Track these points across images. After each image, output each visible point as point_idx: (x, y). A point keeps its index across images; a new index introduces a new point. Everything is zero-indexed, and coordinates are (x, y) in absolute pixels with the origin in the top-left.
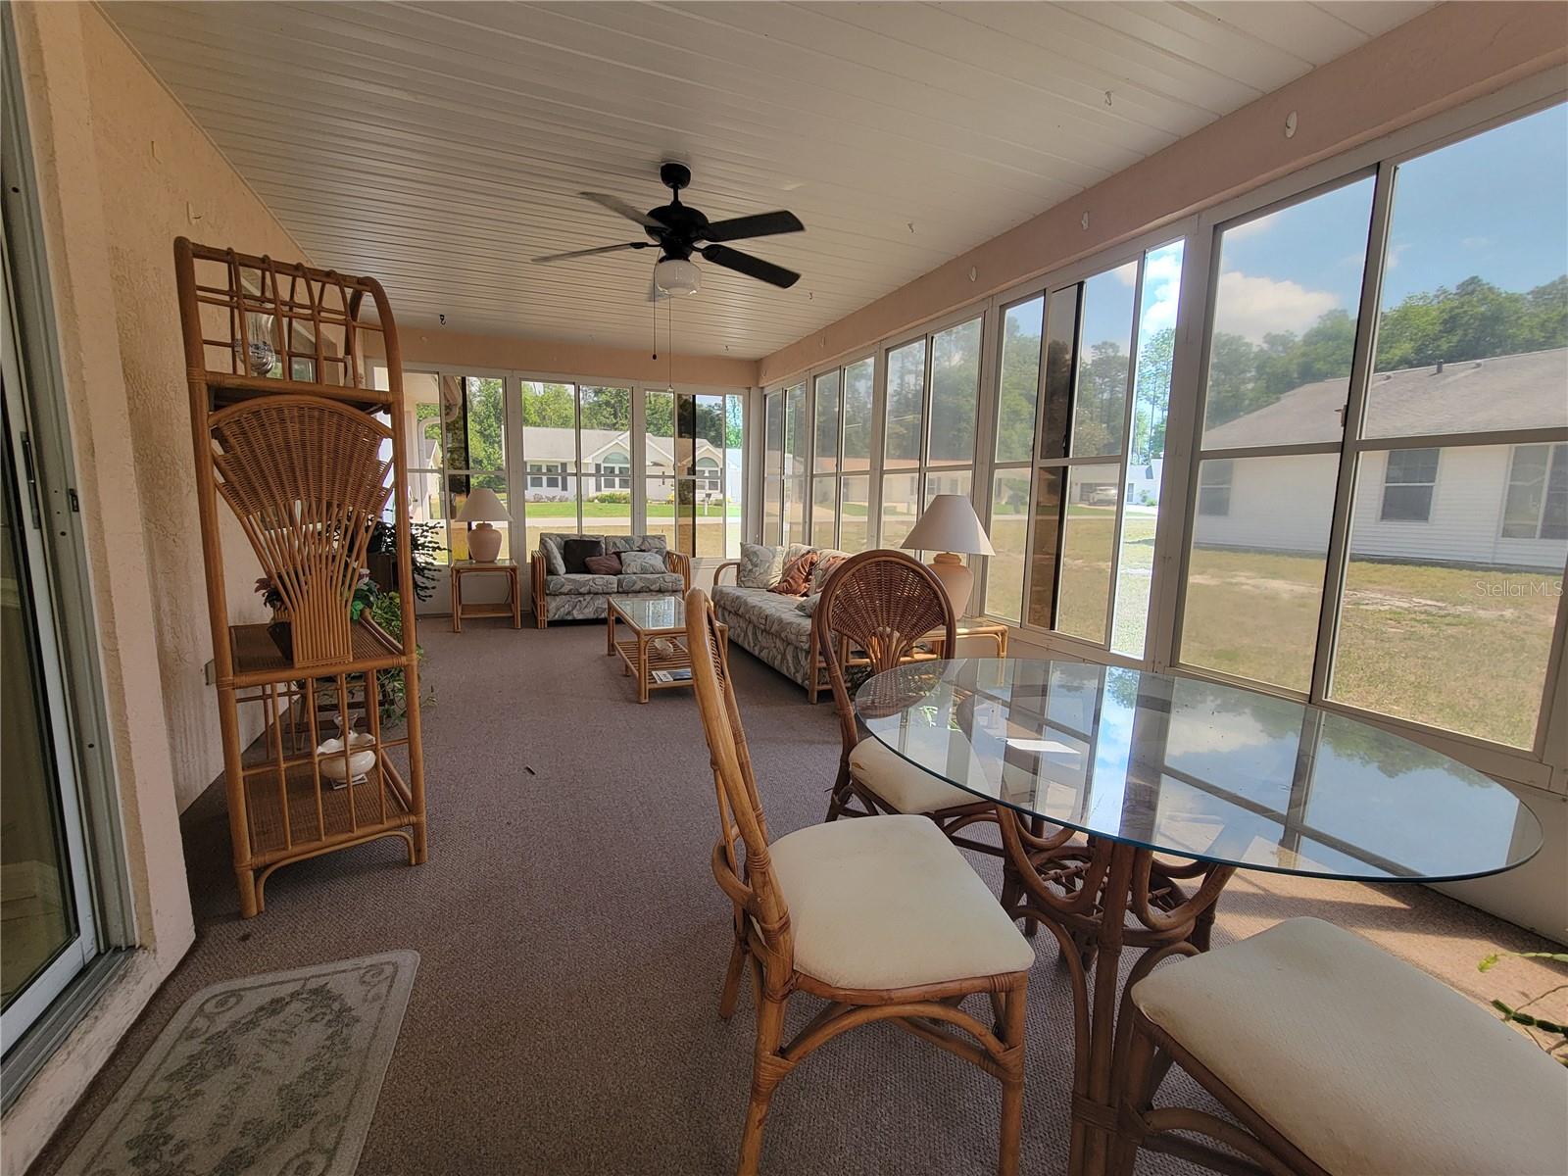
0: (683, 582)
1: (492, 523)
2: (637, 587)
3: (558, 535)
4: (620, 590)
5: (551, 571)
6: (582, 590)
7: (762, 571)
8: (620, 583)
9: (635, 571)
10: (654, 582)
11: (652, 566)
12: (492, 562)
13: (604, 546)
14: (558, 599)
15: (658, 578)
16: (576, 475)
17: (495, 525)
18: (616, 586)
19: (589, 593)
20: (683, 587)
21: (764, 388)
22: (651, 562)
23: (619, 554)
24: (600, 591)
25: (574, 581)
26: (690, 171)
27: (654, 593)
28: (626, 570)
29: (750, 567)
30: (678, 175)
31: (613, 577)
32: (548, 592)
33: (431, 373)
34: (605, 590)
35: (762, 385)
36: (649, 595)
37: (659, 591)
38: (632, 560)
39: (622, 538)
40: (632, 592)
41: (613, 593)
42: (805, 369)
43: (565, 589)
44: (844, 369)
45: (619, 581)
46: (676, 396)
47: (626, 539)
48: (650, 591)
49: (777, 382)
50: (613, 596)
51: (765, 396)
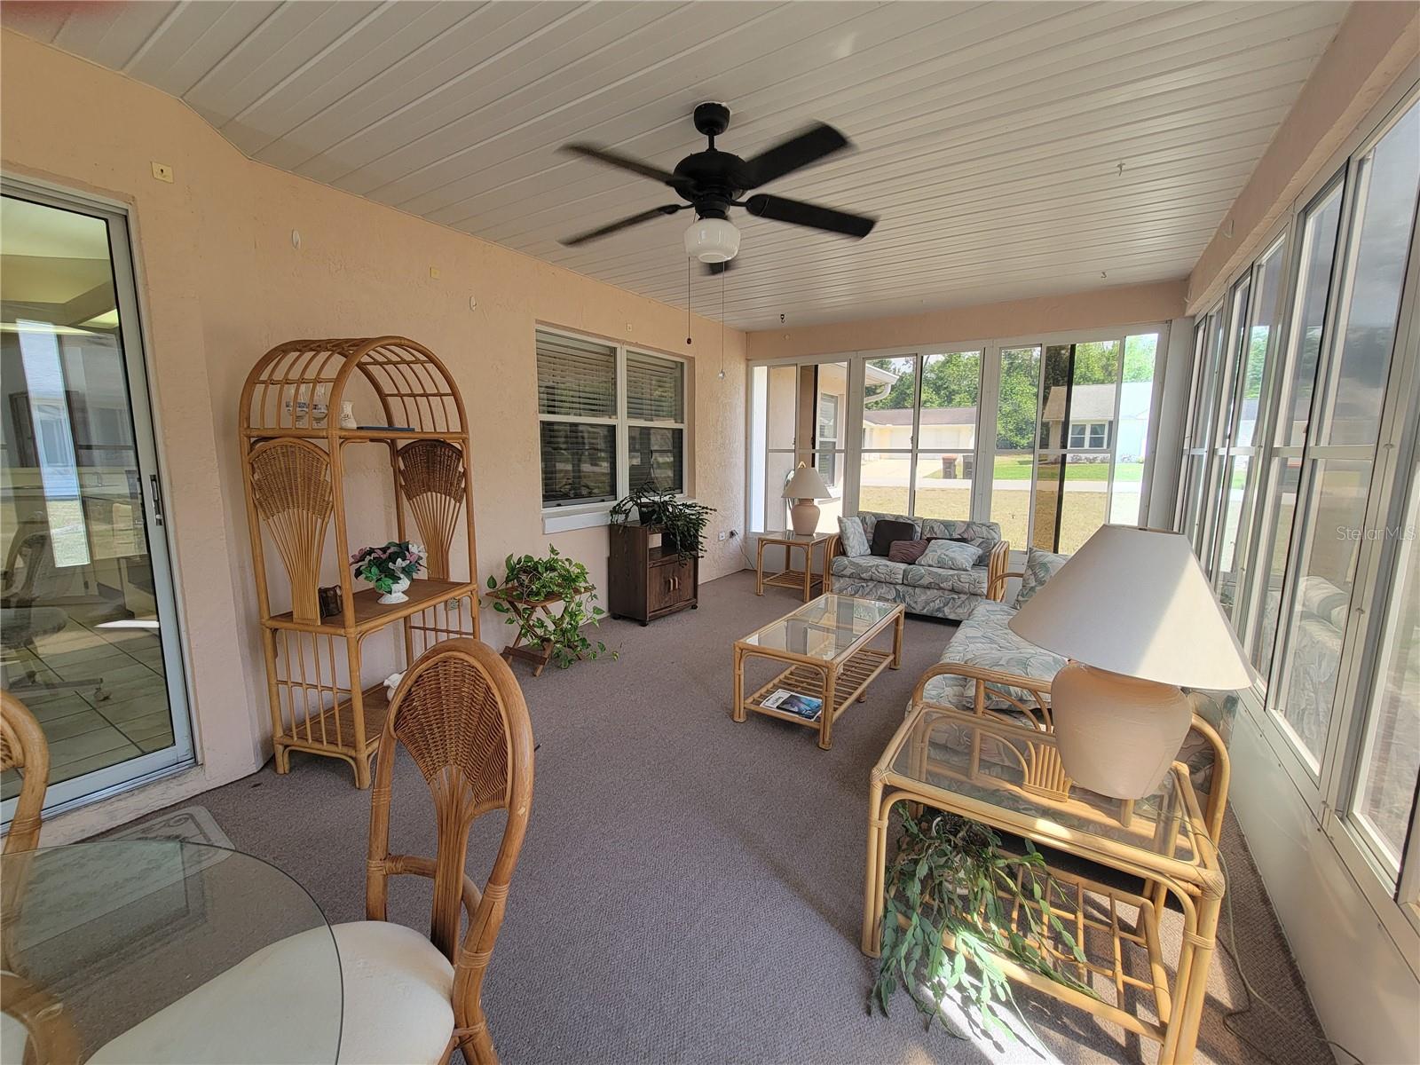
0: (986, 585)
2: (925, 581)
3: (874, 515)
4: (905, 582)
5: (841, 550)
6: (864, 576)
8: (906, 574)
9: (930, 563)
10: (946, 579)
11: (953, 559)
12: (810, 535)
13: (919, 530)
14: (842, 580)
16: (911, 451)
18: (901, 577)
19: (872, 580)
20: (984, 590)
21: (1194, 317)
22: (952, 555)
23: (929, 540)
24: (883, 580)
25: (857, 565)
26: (724, 104)
27: (946, 592)
28: (923, 560)
29: (1033, 583)
30: (711, 118)
31: (903, 566)
32: (831, 572)
33: (792, 365)
34: (888, 580)
35: (1190, 312)
36: (940, 593)
37: (953, 590)
38: (939, 550)
39: (943, 523)
40: (919, 586)
41: (897, 584)
42: (1219, 279)
43: (848, 572)
44: (1259, 266)
45: (904, 571)
46: (1045, 350)
47: (947, 525)
48: (941, 588)
49: (1202, 302)
50: (897, 587)
51: (1197, 327)
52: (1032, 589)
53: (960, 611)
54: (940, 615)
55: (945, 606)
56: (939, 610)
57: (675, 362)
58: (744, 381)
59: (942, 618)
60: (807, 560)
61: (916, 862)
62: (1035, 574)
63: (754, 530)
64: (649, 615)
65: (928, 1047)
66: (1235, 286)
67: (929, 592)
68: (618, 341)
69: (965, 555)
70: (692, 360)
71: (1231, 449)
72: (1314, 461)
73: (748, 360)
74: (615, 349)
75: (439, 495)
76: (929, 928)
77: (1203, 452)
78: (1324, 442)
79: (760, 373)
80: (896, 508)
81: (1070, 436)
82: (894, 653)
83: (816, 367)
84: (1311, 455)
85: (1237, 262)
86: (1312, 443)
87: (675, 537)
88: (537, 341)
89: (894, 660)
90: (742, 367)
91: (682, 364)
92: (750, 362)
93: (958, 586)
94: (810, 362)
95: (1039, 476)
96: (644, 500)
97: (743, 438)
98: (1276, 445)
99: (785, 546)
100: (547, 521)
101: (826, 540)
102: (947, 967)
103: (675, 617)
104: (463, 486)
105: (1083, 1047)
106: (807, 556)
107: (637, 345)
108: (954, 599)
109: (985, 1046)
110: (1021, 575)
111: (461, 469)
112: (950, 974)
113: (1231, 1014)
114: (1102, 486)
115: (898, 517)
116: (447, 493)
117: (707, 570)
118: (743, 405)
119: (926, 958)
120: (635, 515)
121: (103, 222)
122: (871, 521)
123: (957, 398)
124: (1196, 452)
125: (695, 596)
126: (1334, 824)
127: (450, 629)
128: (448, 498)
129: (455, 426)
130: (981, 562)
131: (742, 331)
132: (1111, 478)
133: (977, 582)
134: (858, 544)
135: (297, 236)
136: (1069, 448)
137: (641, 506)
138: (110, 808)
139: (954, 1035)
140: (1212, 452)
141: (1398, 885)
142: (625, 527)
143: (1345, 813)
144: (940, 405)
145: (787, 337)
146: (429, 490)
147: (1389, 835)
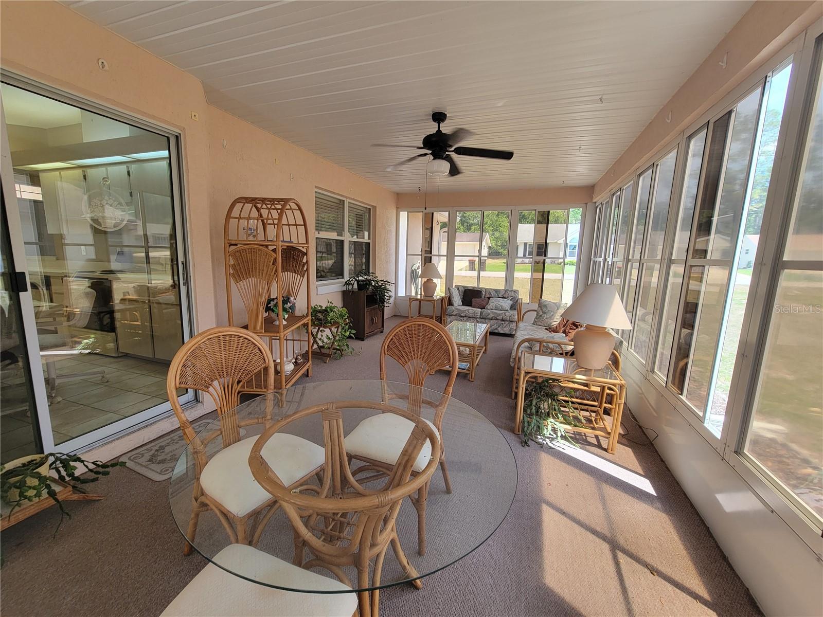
0: (516, 317)
1: (433, 279)
2: (490, 316)
3: (463, 286)
4: (481, 317)
5: (450, 303)
6: (462, 315)
7: (548, 317)
8: (481, 313)
9: (492, 308)
10: (499, 315)
11: (501, 306)
12: (432, 297)
13: (484, 293)
14: (451, 318)
15: (502, 313)
16: (478, 256)
17: (435, 280)
18: (479, 315)
19: (466, 316)
20: (516, 319)
21: (596, 202)
22: (501, 304)
23: (489, 298)
24: (471, 316)
25: (458, 310)
26: (446, 113)
27: (499, 321)
28: (488, 307)
29: (541, 313)
30: (439, 117)
31: (480, 310)
32: (446, 313)
33: (421, 212)
34: (474, 316)
35: (594, 201)
36: (497, 321)
37: (502, 320)
38: (494, 302)
39: (494, 290)
40: (488, 319)
41: (477, 318)
42: (608, 190)
43: (454, 313)
44: (623, 189)
45: (481, 312)
46: (537, 212)
47: (496, 291)
48: (497, 319)
49: (599, 198)
50: (477, 319)
51: (597, 207)
52: (541, 316)
53: (505, 329)
54: (497, 331)
55: (499, 327)
56: (496, 329)
57: (366, 208)
58: (395, 218)
59: (497, 333)
60: (434, 308)
61: (532, 400)
62: (542, 310)
63: (399, 295)
64: (365, 335)
65: (544, 451)
66: (613, 195)
67: (492, 321)
68: (346, 197)
69: (506, 304)
70: (375, 207)
71: (613, 259)
72: (643, 264)
73: (397, 208)
74: (343, 201)
75: (291, 273)
76: (538, 420)
77: (601, 259)
78: (646, 257)
79: (404, 215)
80: (472, 284)
81: (528, 250)
82: (485, 345)
83: (433, 214)
84: (642, 262)
85: (614, 186)
86: (642, 257)
87: (376, 296)
88: (316, 197)
89: (485, 350)
90: (395, 211)
91: (370, 209)
92: (398, 209)
93: (505, 318)
94: (429, 210)
95: (535, 270)
96: (361, 278)
97: (395, 248)
98: (630, 258)
99: (418, 302)
100: (319, 288)
101: (442, 299)
102: (546, 430)
103: (375, 337)
104: (305, 269)
105: (586, 446)
106: (434, 305)
107: (353, 199)
108: (503, 324)
109: (560, 449)
110: (536, 311)
111: (305, 261)
112: (547, 432)
113: (624, 435)
114: (559, 276)
115: (474, 287)
116: (296, 272)
117: (387, 312)
118: (395, 231)
119: (539, 429)
120: (356, 286)
121: (166, 138)
122: (462, 289)
123: (473, 228)
124: (598, 259)
125: (383, 326)
126: (650, 376)
127: (295, 339)
128: (296, 275)
129: (302, 240)
130: (512, 307)
131: (394, 193)
132: (563, 273)
133: (513, 316)
134: (457, 300)
135: (225, 142)
136: (527, 256)
137: (358, 281)
138: (171, 421)
139: (551, 448)
140: (605, 260)
141: (666, 384)
142: (353, 292)
143: (653, 371)
144: (464, 231)
145: (418, 197)
146: (287, 271)
147: (664, 375)
